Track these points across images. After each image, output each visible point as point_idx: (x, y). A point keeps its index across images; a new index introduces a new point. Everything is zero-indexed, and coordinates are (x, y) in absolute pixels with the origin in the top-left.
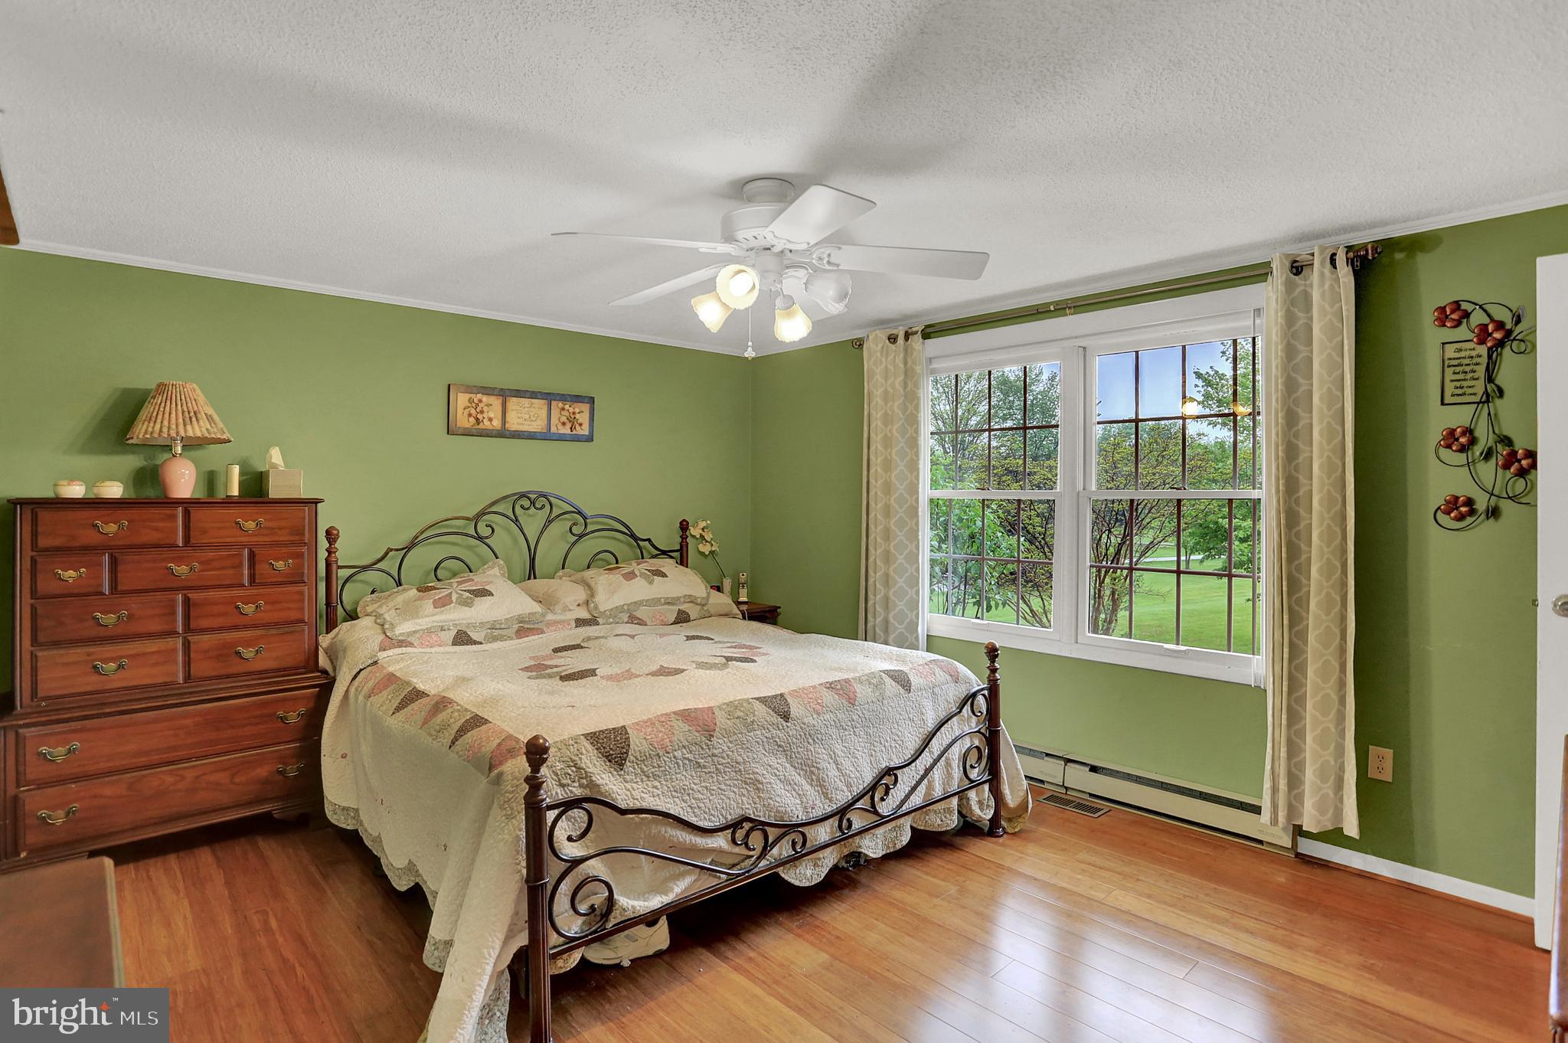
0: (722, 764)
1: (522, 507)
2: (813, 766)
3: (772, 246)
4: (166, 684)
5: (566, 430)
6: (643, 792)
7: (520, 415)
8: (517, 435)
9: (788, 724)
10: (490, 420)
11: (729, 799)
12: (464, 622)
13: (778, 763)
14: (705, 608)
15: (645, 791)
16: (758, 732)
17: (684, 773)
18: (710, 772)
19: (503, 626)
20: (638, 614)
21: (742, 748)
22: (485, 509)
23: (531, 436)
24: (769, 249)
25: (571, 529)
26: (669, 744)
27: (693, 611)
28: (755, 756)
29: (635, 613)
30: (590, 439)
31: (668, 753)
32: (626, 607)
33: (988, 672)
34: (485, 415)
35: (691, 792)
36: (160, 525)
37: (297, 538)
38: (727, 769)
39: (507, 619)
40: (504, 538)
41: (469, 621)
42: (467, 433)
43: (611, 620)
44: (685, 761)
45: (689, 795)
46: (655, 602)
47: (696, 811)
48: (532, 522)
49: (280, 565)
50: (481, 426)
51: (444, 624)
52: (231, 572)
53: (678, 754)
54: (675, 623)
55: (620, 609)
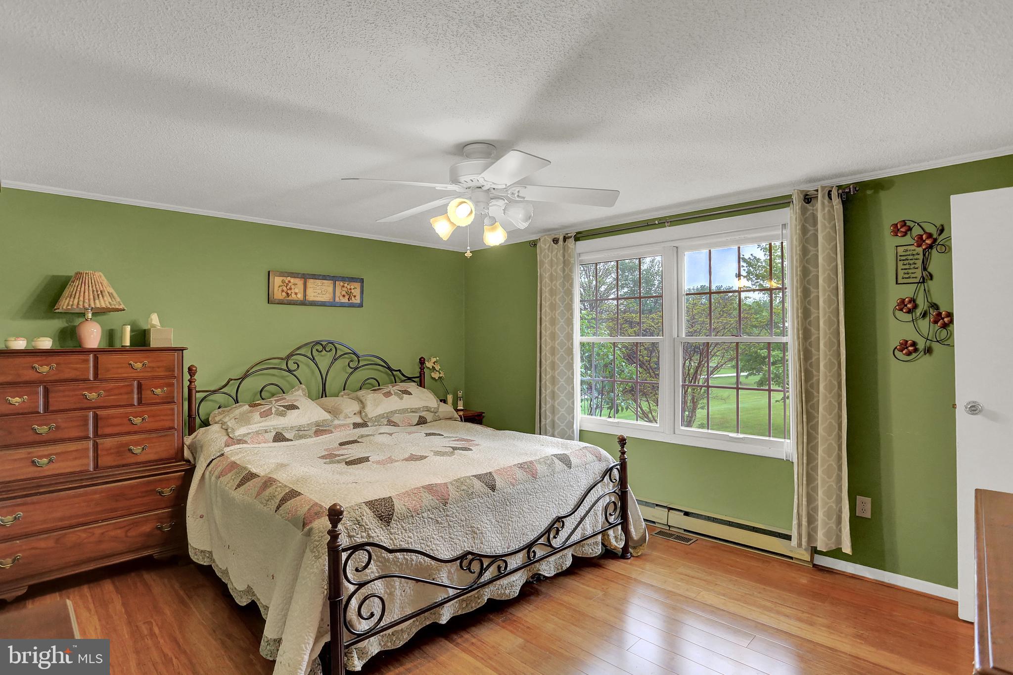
0: (452, 521)
1: (317, 350)
2: (509, 520)
3: (483, 186)
4: (81, 472)
5: (345, 300)
6: (401, 541)
7: (315, 291)
8: (313, 304)
9: (495, 493)
10: (296, 294)
11: (456, 544)
12: (281, 426)
13: (487, 520)
14: (437, 415)
15: (402, 540)
16: (476, 500)
17: (428, 527)
18: (444, 527)
19: (306, 429)
20: (393, 419)
21: (465, 511)
22: (293, 352)
23: (323, 304)
24: (480, 188)
25: (349, 364)
26: (419, 508)
27: (429, 417)
28: (473, 516)
29: (391, 419)
30: (361, 305)
31: (419, 514)
32: (385, 415)
33: (620, 454)
34: (293, 291)
35: (432, 540)
36: (78, 366)
37: (170, 373)
38: (455, 525)
39: (309, 424)
40: (305, 370)
41: (283, 426)
42: (281, 303)
43: (376, 424)
44: (429, 520)
45: (431, 542)
46: (404, 411)
47: (435, 552)
48: (324, 360)
49: (158, 391)
50: (290, 298)
51: (267, 428)
52: (126, 397)
53: (425, 515)
54: (417, 424)
55: (382, 416)
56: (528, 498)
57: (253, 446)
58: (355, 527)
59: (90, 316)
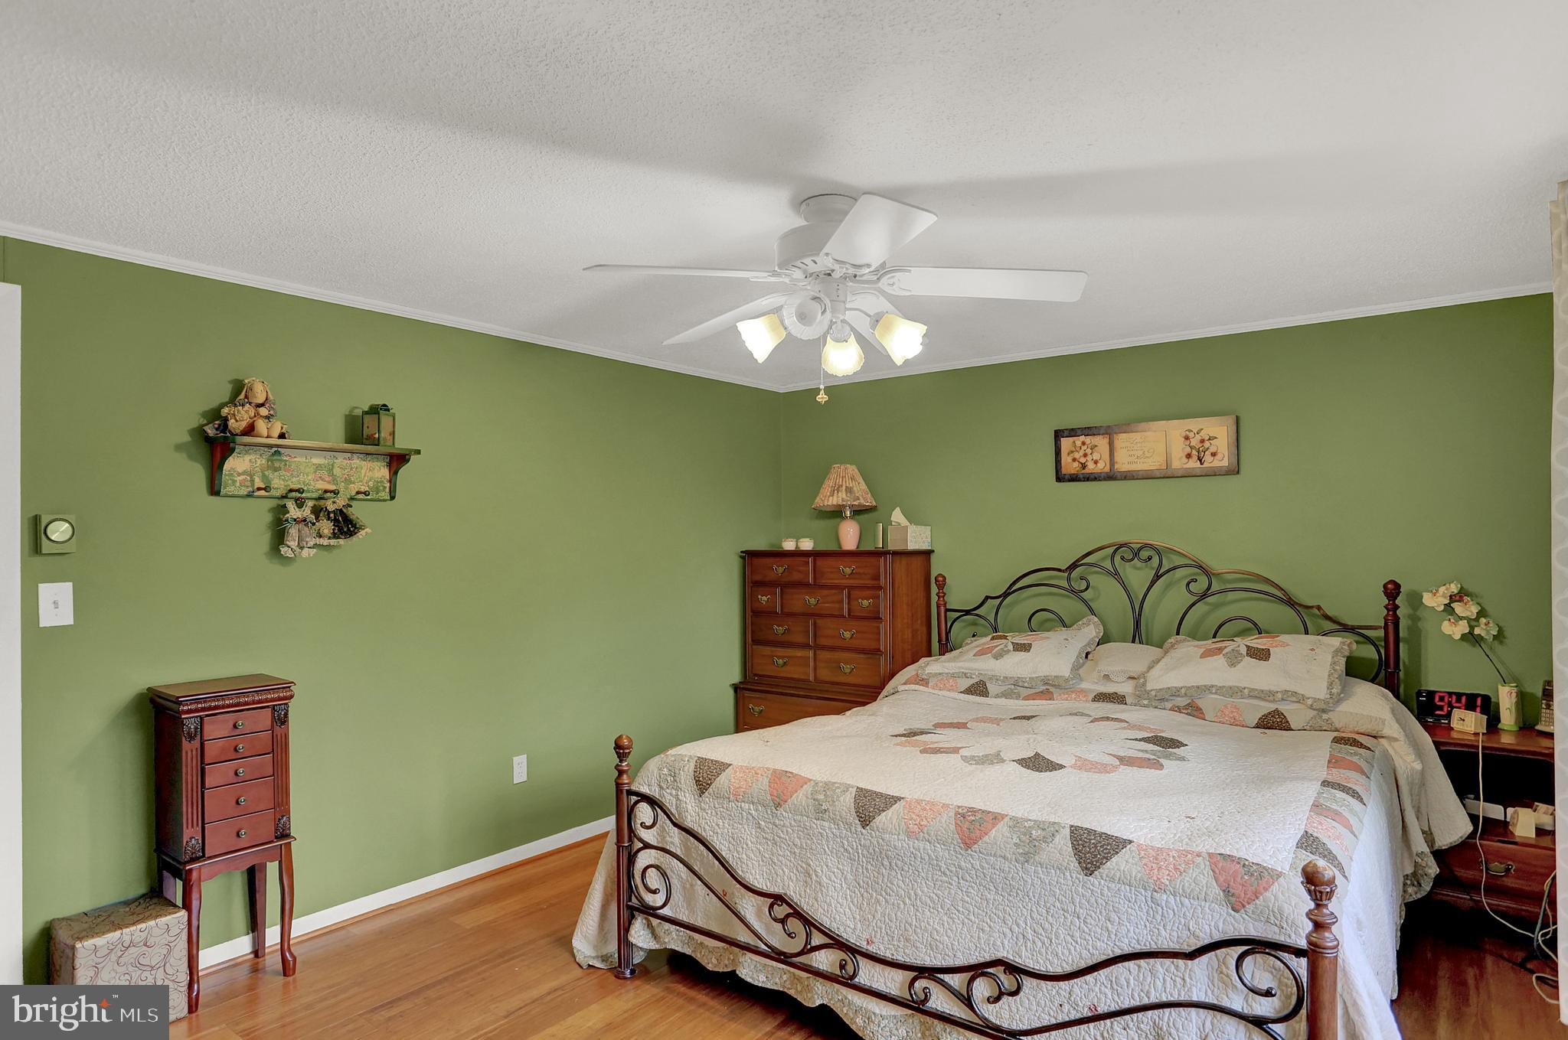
0: (780, 837)
1: (1123, 558)
2: (881, 895)
5: (1194, 464)
6: (707, 823)
7: (1132, 453)
8: (1128, 476)
9: (863, 831)
10: (1096, 462)
11: (777, 875)
12: (989, 673)
13: (838, 868)
14: (1325, 716)
15: (709, 823)
16: (826, 824)
17: (746, 826)
18: (766, 838)
19: (1026, 685)
20: (1200, 703)
21: (803, 832)
22: (1077, 561)
23: (1148, 476)
26: (742, 794)
27: (1296, 715)
28: (814, 847)
29: (1196, 701)
30: (1235, 470)
31: (738, 801)
32: (1183, 691)
33: (1310, 926)
34: (1089, 458)
35: (745, 846)
36: (801, 568)
37: (876, 582)
38: (783, 845)
39: (1033, 678)
41: (993, 673)
42: (1074, 478)
43: (1146, 702)
44: (749, 816)
45: (743, 848)
46: (1234, 691)
47: (744, 866)
48: (1137, 576)
49: (865, 603)
50: (1086, 471)
51: (967, 671)
52: (837, 606)
53: (746, 806)
54: (1257, 727)
55: (1175, 692)
56: (936, 877)
57: (933, 691)
58: (669, 779)
59: (848, 514)
